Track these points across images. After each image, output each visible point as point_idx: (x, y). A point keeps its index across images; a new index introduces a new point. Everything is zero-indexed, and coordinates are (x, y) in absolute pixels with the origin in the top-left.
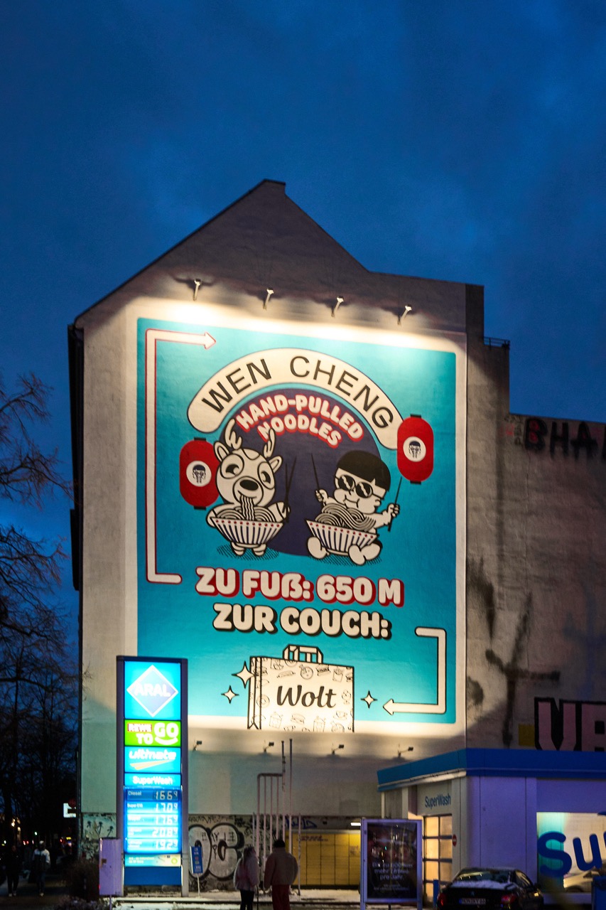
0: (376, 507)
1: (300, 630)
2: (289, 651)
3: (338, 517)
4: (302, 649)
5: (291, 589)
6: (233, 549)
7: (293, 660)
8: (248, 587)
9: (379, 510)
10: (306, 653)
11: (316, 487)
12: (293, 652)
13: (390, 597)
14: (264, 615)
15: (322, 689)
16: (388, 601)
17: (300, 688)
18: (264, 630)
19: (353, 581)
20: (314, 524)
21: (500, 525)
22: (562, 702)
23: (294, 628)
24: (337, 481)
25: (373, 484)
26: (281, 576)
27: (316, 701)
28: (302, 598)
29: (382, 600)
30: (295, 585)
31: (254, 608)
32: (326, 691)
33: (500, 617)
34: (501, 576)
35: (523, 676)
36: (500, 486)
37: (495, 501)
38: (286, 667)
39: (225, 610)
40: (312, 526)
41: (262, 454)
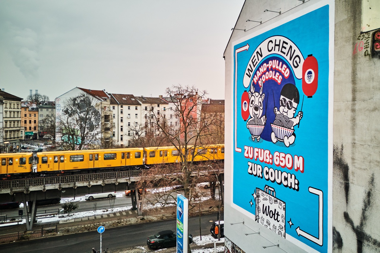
0: (294, 114)
1: (269, 179)
2: (266, 188)
3: (281, 121)
4: (270, 188)
6: (252, 138)
7: (267, 193)
8: (256, 155)
9: (295, 117)
10: (271, 191)
11: (274, 107)
12: (267, 188)
13: (298, 167)
14: (259, 169)
15: (275, 210)
17: (269, 207)
18: (259, 176)
19: (285, 155)
20: (273, 125)
23: (267, 177)
24: (280, 101)
25: (293, 101)
26: (264, 151)
27: (273, 216)
28: (269, 163)
29: (296, 168)
30: (268, 156)
31: (257, 165)
32: (276, 212)
33: (353, 188)
34: (353, 159)
35: (368, 238)
36: (354, 91)
37: (350, 103)
38: (265, 195)
39: (250, 165)
40: (273, 126)
41: (259, 94)
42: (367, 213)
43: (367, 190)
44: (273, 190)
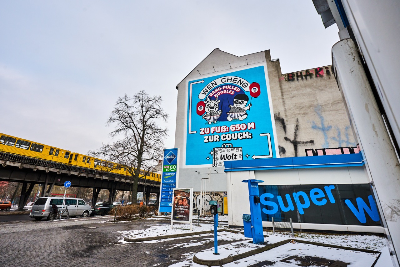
0: (245, 106)
1: (226, 140)
2: (223, 145)
3: (235, 110)
4: (227, 144)
5: (223, 130)
6: (209, 123)
7: (225, 148)
8: (212, 131)
10: (228, 145)
14: (216, 137)
15: (233, 154)
16: (251, 128)
17: (227, 155)
18: (217, 141)
19: (240, 125)
20: (229, 113)
21: (284, 102)
22: (316, 150)
24: (234, 102)
26: (221, 127)
27: (231, 158)
28: (226, 131)
29: (249, 128)
30: (224, 129)
31: (214, 136)
32: (234, 155)
33: (288, 127)
34: (286, 116)
36: (282, 92)
37: (281, 97)
38: (223, 149)
39: (207, 137)
41: (215, 101)
42: (297, 133)
43: (296, 125)
44: (230, 144)
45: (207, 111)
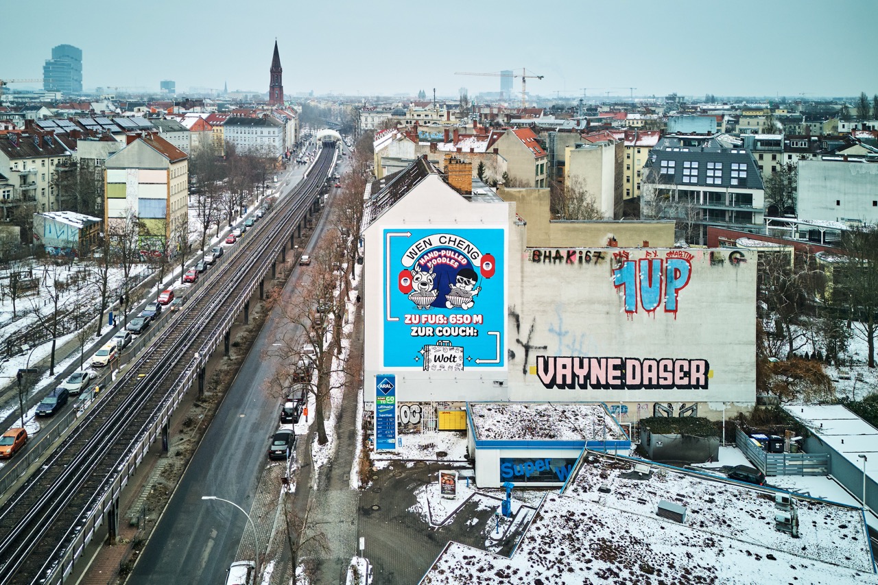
0: (472, 288)
3: (458, 293)
4: (444, 341)
6: (418, 307)
7: (440, 346)
8: (424, 320)
10: (445, 343)
12: (440, 343)
14: (429, 330)
15: (451, 355)
16: (477, 323)
17: (443, 355)
18: (429, 335)
19: (463, 316)
21: (522, 291)
22: (548, 357)
23: (441, 334)
24: (457, 280)
25: (471, 280)
26: (436, 316)
27: (449, 360)
28: (443, 323)
29: (475, 322)
30: (441, 319)
31: (425, 328)
32: (453, 356)
33: (522, 326)
34: (522, 311)
35: (532, 348)
36: (522, 277)
37: (520, 283)
38: (438, 348)
39: (415, 329)
40: (447, 297)
41: (428, 273)
42: (531, 335)
43: (531, 324)
44: (448, 342)
45: (417, 289)
